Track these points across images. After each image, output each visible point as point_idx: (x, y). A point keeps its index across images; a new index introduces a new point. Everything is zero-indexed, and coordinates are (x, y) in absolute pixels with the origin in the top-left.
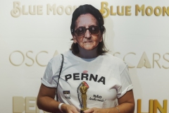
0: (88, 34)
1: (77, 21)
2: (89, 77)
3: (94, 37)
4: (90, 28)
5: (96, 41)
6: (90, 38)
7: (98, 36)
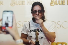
0: (37, 13)
1: (34, 8)
2: (39, 31)
3: (40, 14)
4: (38, 11)
5: (41, 16)
6: (38, 15)
7: (41, 14)
